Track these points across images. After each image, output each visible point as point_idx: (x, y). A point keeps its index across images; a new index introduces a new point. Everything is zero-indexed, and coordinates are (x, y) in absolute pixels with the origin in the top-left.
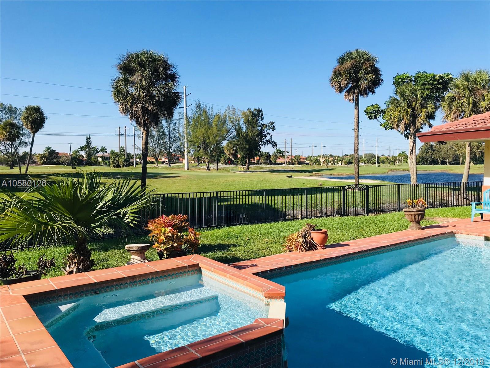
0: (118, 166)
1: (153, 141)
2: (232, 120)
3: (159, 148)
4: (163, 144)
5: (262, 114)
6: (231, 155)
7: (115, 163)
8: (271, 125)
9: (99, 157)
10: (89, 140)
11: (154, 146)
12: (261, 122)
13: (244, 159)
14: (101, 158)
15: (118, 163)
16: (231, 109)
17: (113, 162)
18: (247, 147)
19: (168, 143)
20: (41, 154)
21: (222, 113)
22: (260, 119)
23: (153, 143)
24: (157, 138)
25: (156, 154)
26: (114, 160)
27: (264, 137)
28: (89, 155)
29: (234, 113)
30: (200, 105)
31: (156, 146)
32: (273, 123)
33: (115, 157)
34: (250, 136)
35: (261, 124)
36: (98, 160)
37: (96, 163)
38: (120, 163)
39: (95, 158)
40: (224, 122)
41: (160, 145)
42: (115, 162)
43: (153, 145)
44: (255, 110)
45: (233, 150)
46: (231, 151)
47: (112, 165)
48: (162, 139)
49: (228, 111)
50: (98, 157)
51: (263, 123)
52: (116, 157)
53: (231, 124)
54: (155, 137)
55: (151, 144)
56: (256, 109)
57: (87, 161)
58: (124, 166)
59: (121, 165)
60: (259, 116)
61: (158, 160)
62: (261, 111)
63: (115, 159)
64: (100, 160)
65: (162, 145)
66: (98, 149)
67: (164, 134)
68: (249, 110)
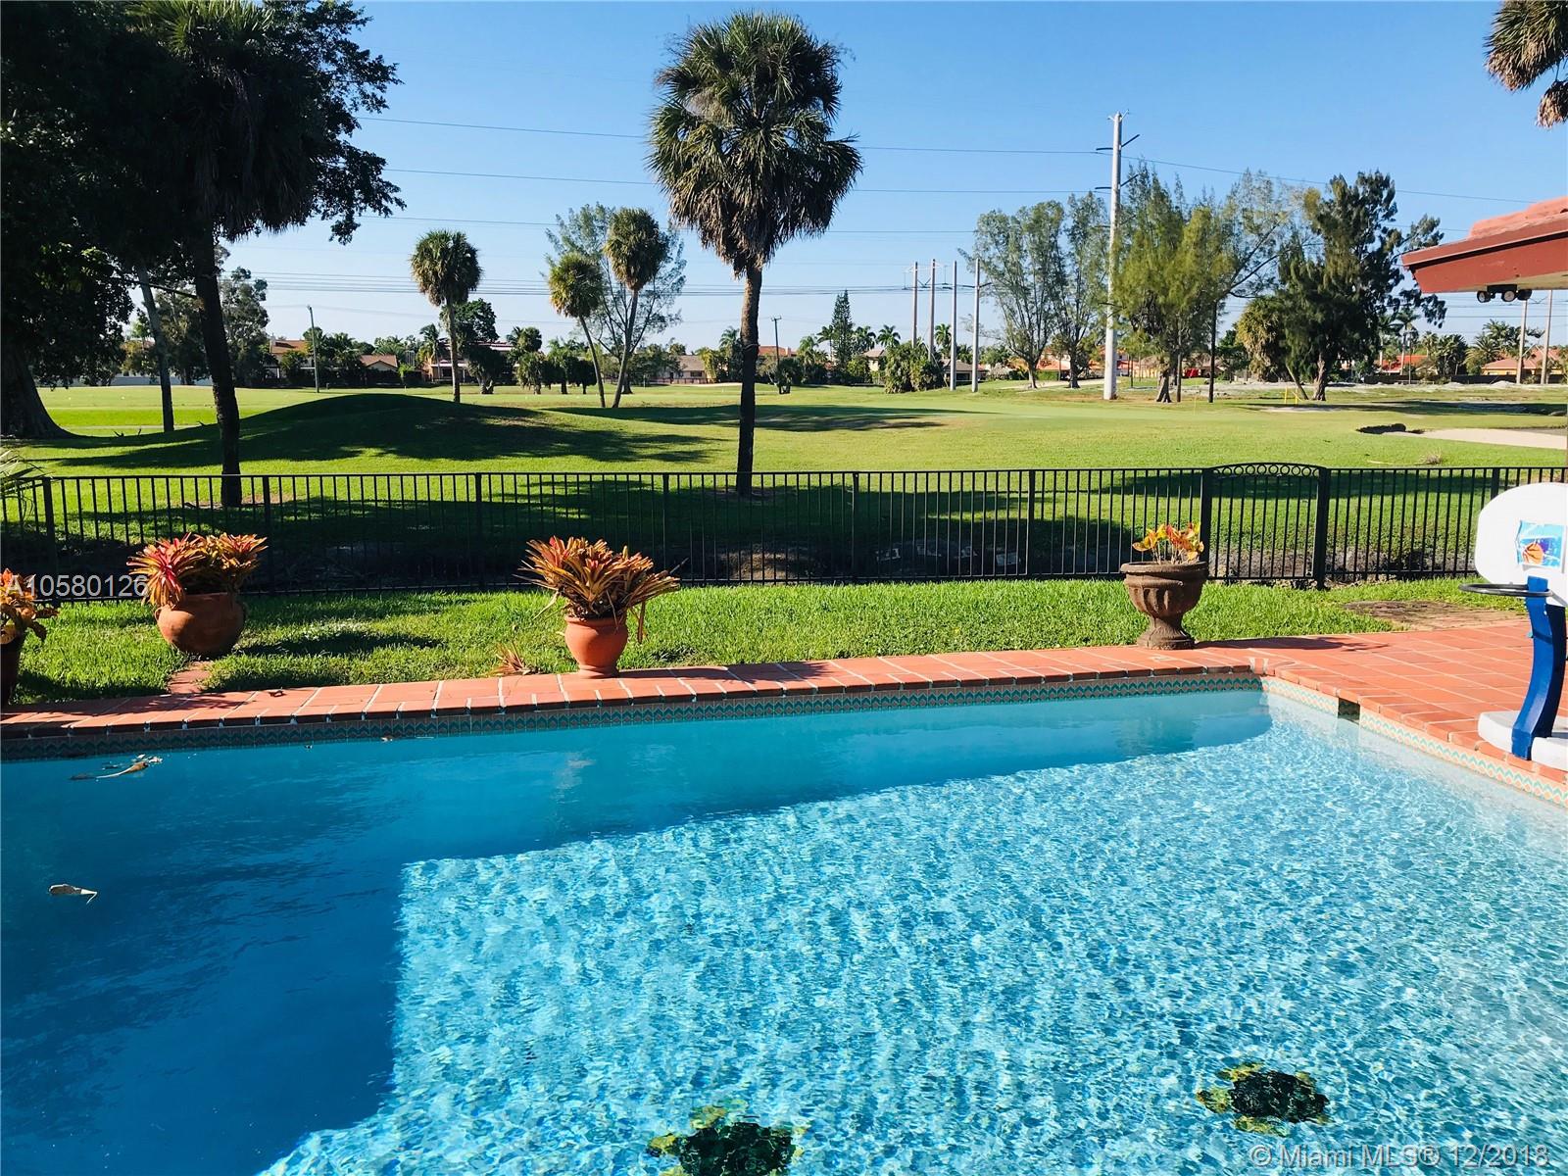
0: (907, 388)
1: (1026, 306)
2: (1257, 221)
3: (1042, 326)
4: (1056, 315)
5: (1391, 195)
6: (1258, 346)
7: (900, 379)
8: (1426, 232)
9: (872, 358)
10: (842, 305)
11: (1026, 320)
12: (1385, 224)
13: (1307, 363)
14: (877, 363)
15: (909, 379)
16: (1254, 183)
17: (893, 373)
18: (1319, 317)
19: (1075, 308)
20: (714, 352)
21: (1220, 199)
22: (1381, 215)
23: (1025, 314)
24: (1039, 294)
25: (1031, 348)
26: (896, 369)
27: (1391, 281)
28: (843, 352)
29: (1268, 198)
30: (1145, 176)
31: (1034, 319)
32: (1433, 225)
33: (899, 358)
34: (1330, 280)
35: (1385, 230)
36: (868, 369)
37: (861, 379)
38: (912, 377)
39: (861, 363)
40: (1226, 232)
41: (1047, 317)
42: (899, 373)
43: (1023, 318)
44: (1364, 180)
45: (1269, 330)
46: (1262, 333)
47: (890, 385)
48: (1055, 297)
49: (1242, 192)
50: (868, 358)
51: (1390, 226)
52: (903, 358)
53: (1253, 238)
54: (1033, 294)
55: (1018, 315)
56: (1367, 176)
57: (836, 370)
58: (924, 385)
59: (915, 383)
60: (1376, 203)
61: (1038, 365)
62: (1386, 183)
63: (898, 366)
64: (874, 367)
65: (1052, 317)
66: (872, 334)
67: (1061, 280)
68: (1337, 182)
